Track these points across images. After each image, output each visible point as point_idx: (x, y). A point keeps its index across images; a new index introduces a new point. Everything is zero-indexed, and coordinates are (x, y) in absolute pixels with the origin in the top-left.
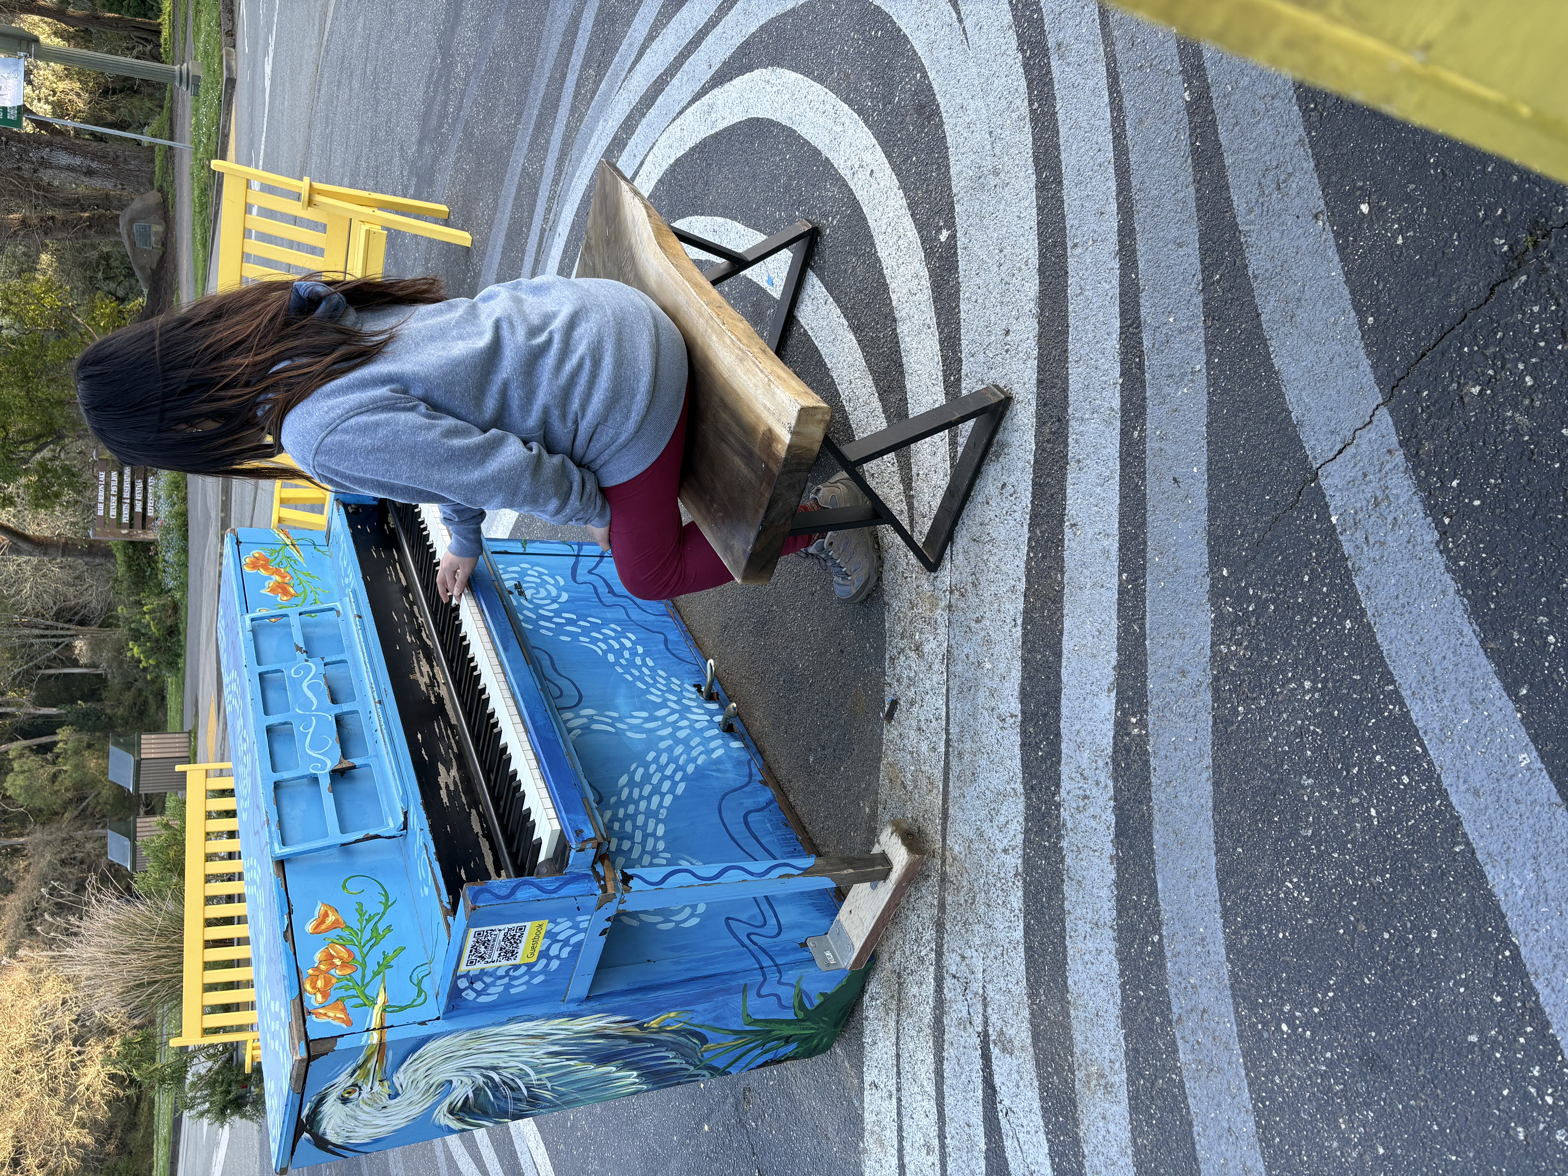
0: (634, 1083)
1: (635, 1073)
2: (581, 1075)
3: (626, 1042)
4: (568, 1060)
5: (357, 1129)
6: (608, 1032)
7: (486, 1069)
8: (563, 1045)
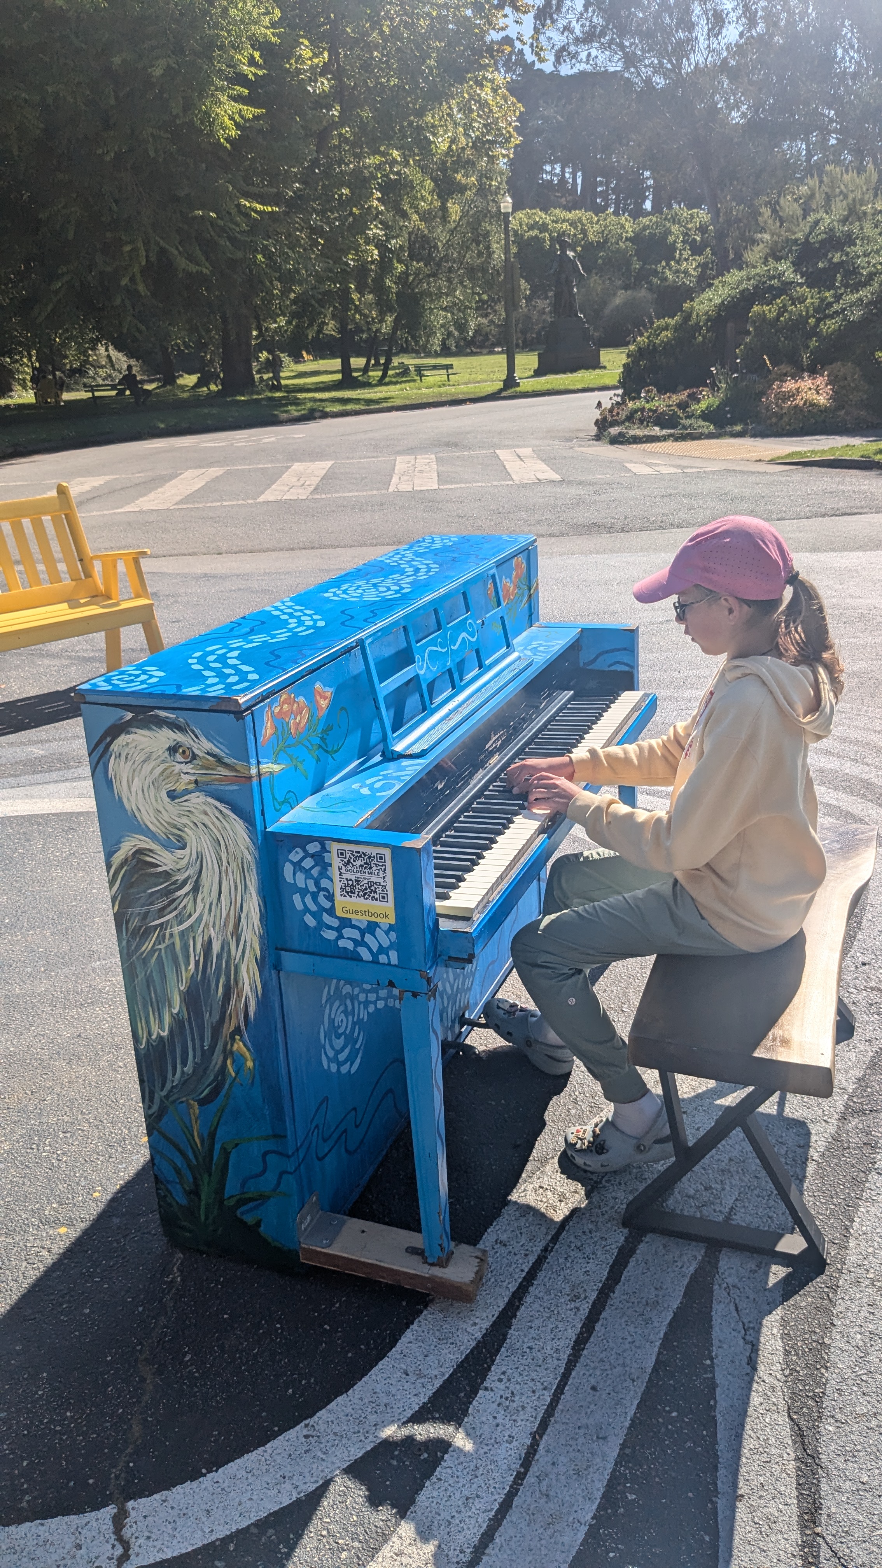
0: (150, 1034)
1: (165, 1034)
2: (171, 976)
3: (216, 1017)
4: (197, 963)
5: (129, 763)
6: (234, 999)
7: (197, 882)
8: (219, 956)
